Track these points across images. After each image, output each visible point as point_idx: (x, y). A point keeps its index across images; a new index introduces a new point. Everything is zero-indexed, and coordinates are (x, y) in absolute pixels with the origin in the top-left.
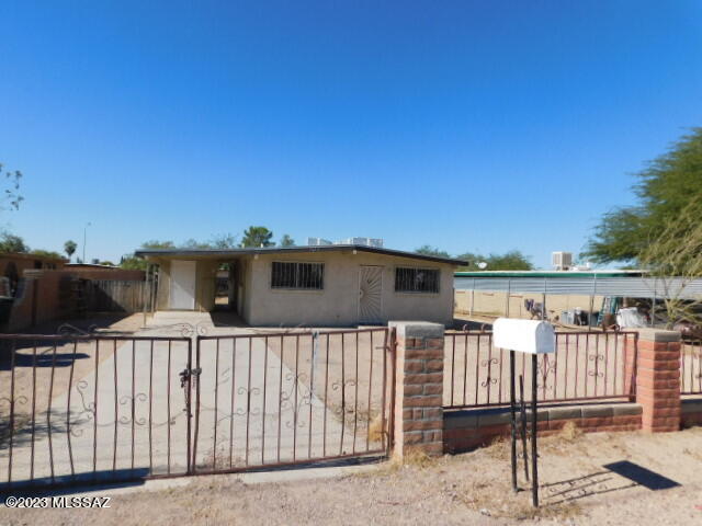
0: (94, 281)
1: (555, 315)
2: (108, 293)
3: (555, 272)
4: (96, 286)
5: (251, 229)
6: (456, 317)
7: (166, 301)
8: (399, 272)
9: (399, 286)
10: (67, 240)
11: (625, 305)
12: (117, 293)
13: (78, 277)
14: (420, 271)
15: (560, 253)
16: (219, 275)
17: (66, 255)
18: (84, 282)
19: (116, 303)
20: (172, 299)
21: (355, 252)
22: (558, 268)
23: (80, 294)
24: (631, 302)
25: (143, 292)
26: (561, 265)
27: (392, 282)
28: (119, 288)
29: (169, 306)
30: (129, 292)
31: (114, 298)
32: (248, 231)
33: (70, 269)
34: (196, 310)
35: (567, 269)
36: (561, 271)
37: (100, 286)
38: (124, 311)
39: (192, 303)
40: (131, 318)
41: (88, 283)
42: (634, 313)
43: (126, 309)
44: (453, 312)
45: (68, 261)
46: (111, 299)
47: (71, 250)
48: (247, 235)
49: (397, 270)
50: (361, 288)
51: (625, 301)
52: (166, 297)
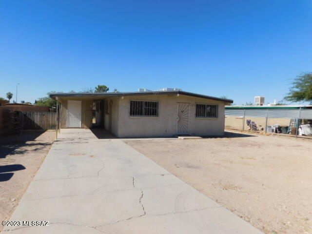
0: (23, 112)
1: (261, 127)
2: (32, 119)
3: (256, 106)
4: (25, 115)
5: (99, 86)
6: (226, 130)
7: (65, 124)
8: (199, 107)
9: (198, 114)
10: (8, 92)
11: (303, 123)
12: (37, 119)
13: (14, 110)
14: (208, 106)
15: (259, 97)
16: (94, 109)
17: (8, 99)
18: (17, 113)
19: (37, 125)
20: (68, 122)
21: (178, 95)
22: (258, 105)
23: (16, 120)
24: (306, 122)
25: (52, 118)
26: (259, 103)
27: (194, 112)
28: (39, 116)
29: (67, 126)
30: (45, 118)
31: (36, 122)
32: (97, 87)
33: (10, 106)
34: (82, 128)
35: (262, 105)
36: (259, 106)
37: (27, 115)
38: (42, 129)
39: (80, 124)
40: (46, 132)
41: (20, 113)
42: (309, 127)
43: (43, 128)
44: (224, 128)
45: (9, 102)
46: (34, 122)
47: (10, 96)
48: (97, 89)
49: (197, 105)
50: (178, 115)
51: (303, 121)
52: (65, 120)
